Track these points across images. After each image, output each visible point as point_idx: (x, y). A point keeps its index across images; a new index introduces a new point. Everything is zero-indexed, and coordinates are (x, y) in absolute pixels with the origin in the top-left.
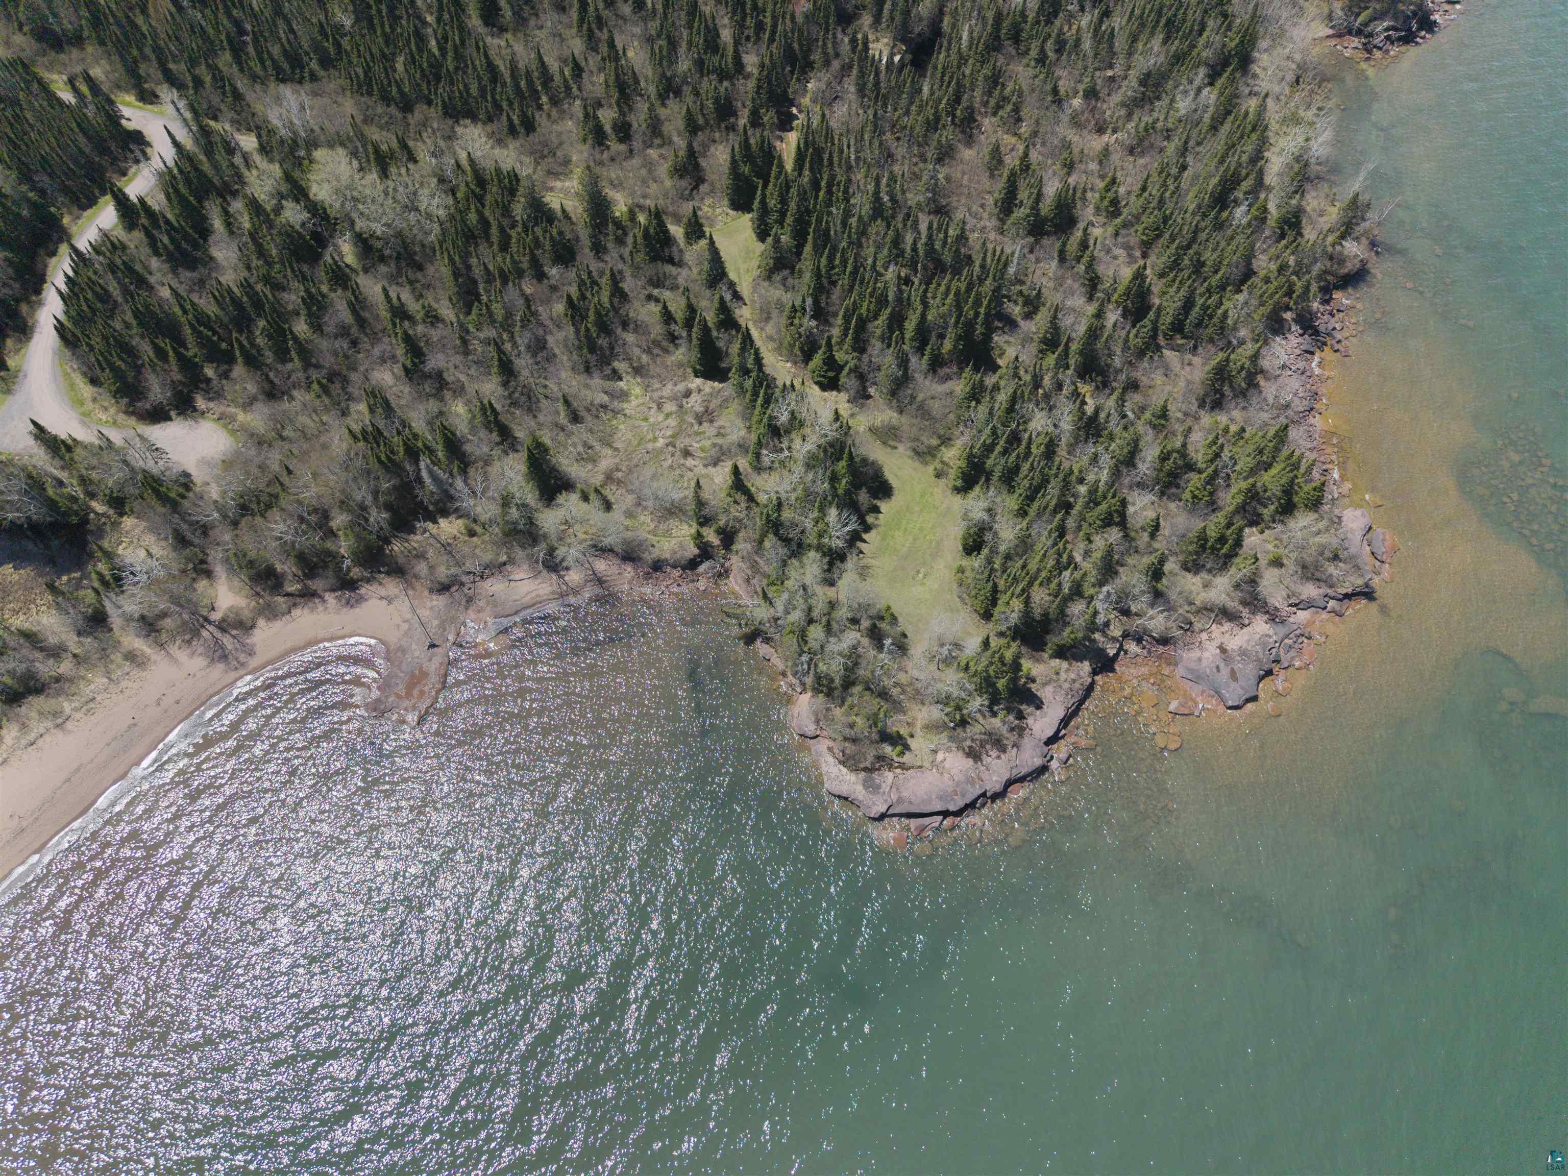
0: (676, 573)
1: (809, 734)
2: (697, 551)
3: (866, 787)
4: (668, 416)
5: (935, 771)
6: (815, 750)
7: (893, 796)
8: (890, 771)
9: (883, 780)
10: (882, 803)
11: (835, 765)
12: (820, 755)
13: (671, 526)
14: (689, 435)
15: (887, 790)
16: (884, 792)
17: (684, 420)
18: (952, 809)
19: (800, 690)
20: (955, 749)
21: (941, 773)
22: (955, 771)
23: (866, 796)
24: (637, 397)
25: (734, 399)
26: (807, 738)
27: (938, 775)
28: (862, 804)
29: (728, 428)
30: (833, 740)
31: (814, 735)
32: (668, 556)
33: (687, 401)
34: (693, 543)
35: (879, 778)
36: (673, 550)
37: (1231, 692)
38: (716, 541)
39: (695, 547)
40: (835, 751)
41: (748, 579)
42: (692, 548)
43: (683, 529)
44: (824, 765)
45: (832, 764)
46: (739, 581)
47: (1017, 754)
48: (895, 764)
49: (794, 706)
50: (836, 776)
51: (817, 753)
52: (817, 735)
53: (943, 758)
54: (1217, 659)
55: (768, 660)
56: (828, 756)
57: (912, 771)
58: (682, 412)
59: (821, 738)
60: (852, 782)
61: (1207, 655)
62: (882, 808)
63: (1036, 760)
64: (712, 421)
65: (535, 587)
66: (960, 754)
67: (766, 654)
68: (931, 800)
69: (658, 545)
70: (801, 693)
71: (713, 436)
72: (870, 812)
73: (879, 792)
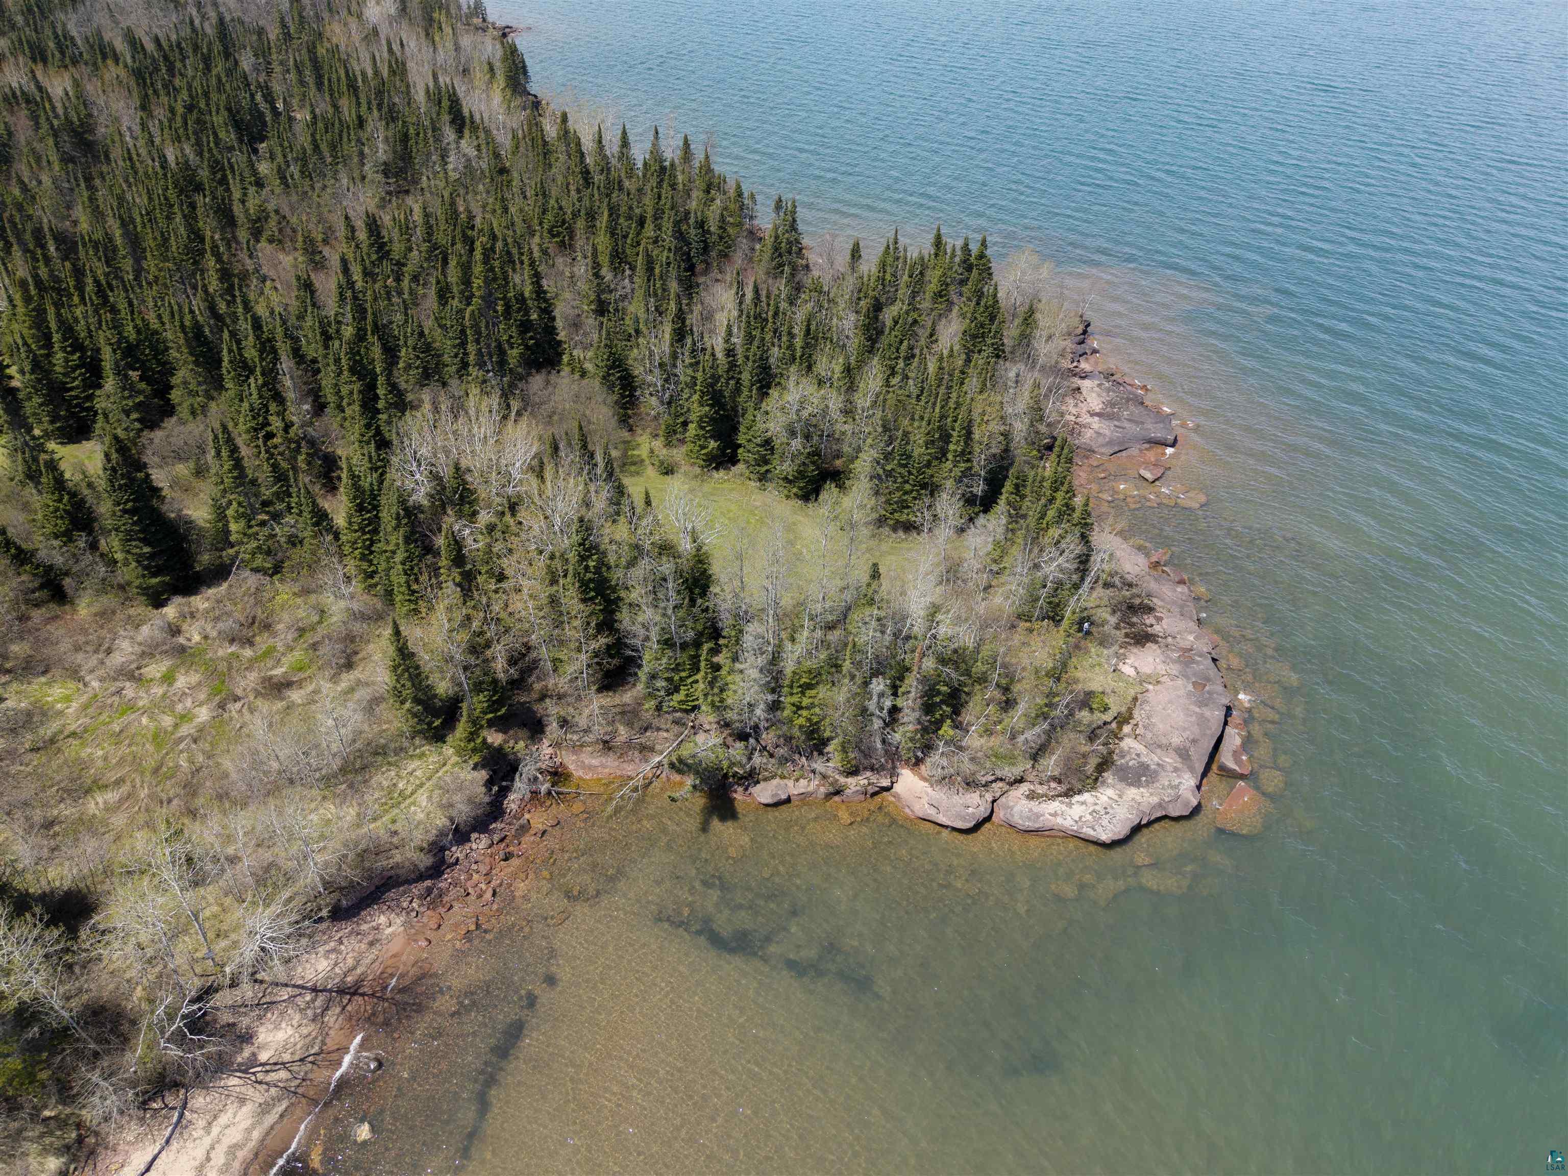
0: (479, 843)
1: (983, 812)
2: (483, 775)
3: (1136, 783)
4: (168, 679)
5: (1151, 687)
6: (1021, 818)
7: (1170, 760)
8: (1121, 739)
9: (1134, 756)
10: (1179, 776)
11: (1070, 805)
12: (1038, 816)
13: (385, 784)
14: (247, 669)
15: (1156, 759)
16: (1158, 765)
17: (211, 659)
18: (1226, 701)
19: (885, 783)
20: (1122, 651)
21: (1158, 682)
22: (1161, 668)
23: (1151, 794)
24: (68, 699)
25: (272, 583)
26: (988, 819)
27: (1158, 687)
28: (1164, 808)
29: (309, 615)
30: (1021, 780)
31: (989, 806)
32: (441, 821)
33: (181, 640)
34: (464, 765)
35: (1128, 758)
36: (442, 806)
37: (1158, 433)
38: (495, 738)
39: (474, 769)
40: (1040, 790)
41: (607, 746)
42: (469, 777)
43: (414, 770)
44: (1059, 820)
45: (1064, 807)
46: (595, 762)
47: (1162, 600)
48: (1114, 725)
49: (907, 810)
50: (1091, 814)
51: (1029, 819)
52: (994, 801)
53: (1133, 669)
54: (1107, 423)
55: (788, 800)
56: (1043, 805)
57: (1136, 713)
58: (193, 655)
59: (1003, 799)
60: (1116, 797)
61: (1096, 426)
62: (1188, 781)
63: (1179, 589)
64: (267, 627)
65: (207, 1141)
66: (1135, 650)
67: (777, 794)
68: (1202, 715)
69: (398, 827)
70: (892, 783)
71: (295, 640)
72: (1187, 803)
73: (1155, 772)
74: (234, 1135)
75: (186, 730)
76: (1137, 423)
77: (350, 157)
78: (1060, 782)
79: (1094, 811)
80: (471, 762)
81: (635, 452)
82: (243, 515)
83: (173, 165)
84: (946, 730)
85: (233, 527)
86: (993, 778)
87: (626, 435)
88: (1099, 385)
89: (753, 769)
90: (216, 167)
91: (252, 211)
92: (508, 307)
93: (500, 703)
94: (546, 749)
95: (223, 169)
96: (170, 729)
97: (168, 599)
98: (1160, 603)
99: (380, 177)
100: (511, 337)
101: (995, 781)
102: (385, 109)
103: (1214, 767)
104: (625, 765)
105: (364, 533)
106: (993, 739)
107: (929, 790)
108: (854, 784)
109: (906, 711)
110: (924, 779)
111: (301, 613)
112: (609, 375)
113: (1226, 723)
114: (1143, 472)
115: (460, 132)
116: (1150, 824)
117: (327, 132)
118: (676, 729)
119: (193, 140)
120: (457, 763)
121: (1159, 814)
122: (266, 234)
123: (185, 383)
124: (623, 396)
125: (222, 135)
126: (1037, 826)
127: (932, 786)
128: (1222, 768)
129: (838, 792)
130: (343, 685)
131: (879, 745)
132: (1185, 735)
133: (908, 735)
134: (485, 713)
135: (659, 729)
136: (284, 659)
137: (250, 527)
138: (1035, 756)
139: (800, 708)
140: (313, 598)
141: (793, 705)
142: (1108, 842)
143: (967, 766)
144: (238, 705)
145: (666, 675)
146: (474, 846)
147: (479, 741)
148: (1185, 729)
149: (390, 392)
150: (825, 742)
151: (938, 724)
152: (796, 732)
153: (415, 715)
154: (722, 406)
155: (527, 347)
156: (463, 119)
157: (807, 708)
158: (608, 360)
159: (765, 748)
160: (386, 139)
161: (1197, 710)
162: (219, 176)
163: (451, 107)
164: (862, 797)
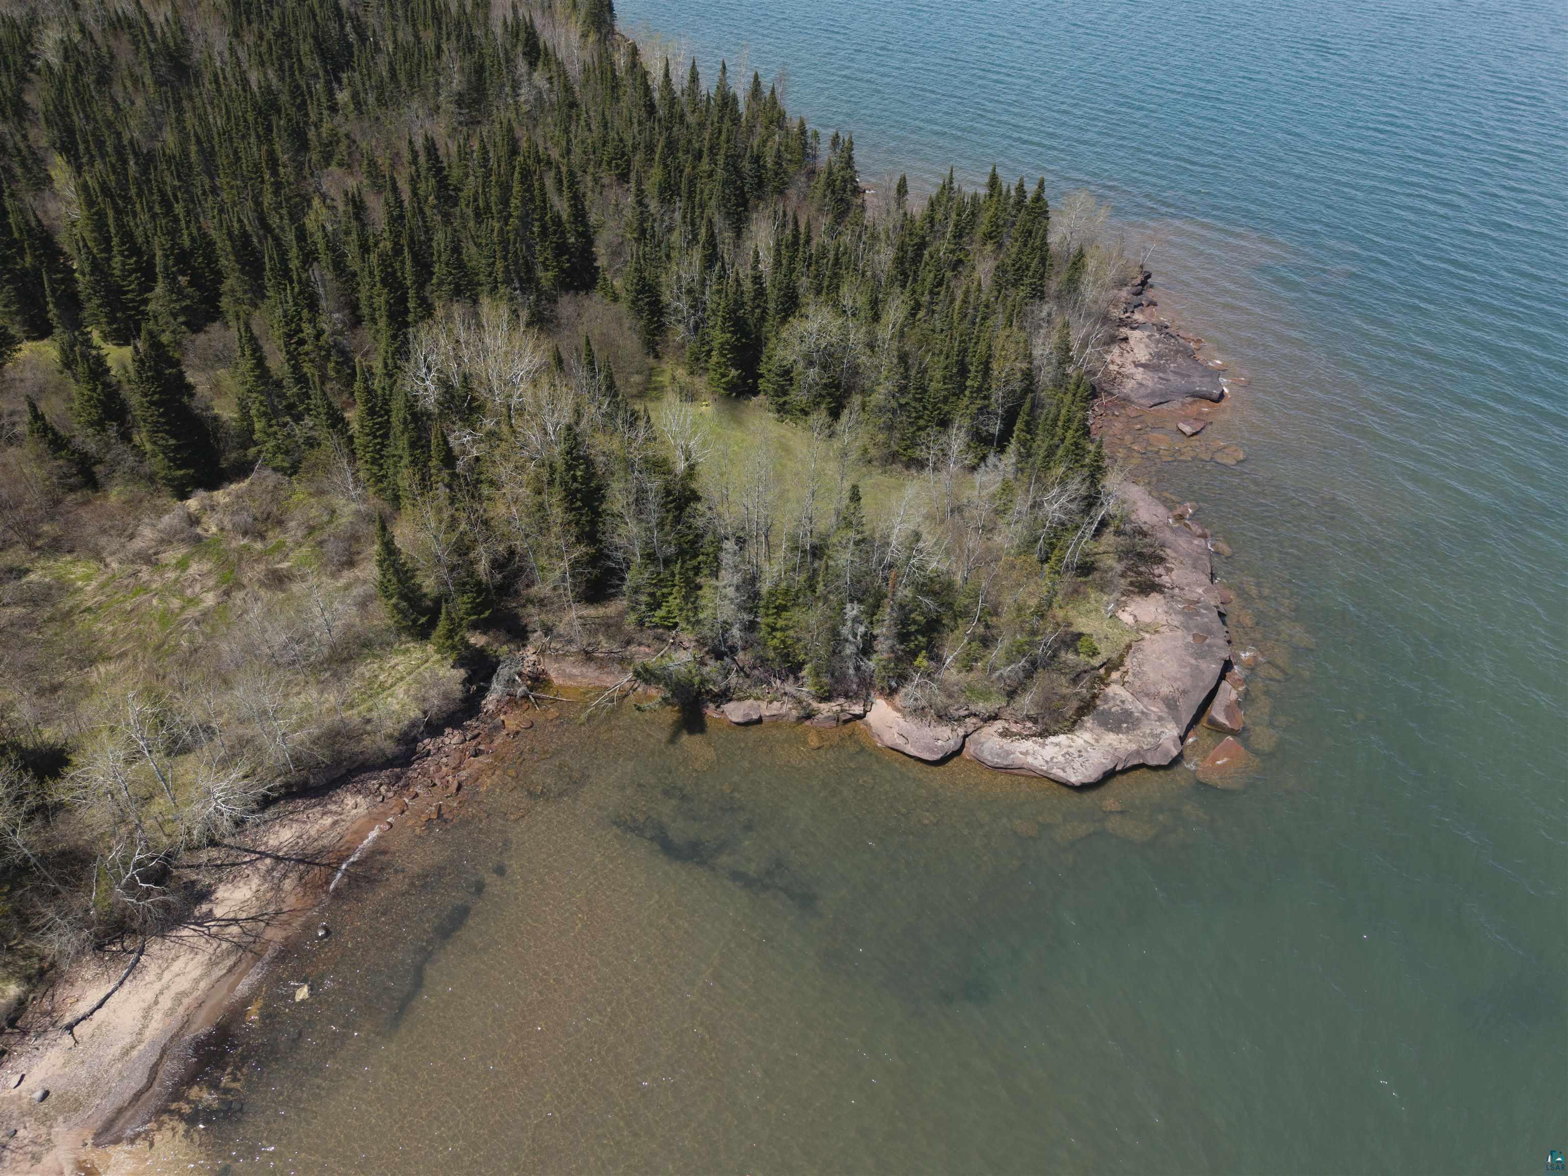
0: (452, 738)
1: (953, 745)
2: (461, 673)
3: (1116, 729)
4: (182, 565)
5: (1147, 636)
6: (991, 754)
7: (1156, 709)
8: (1107, 685)
9: (1118, 702)
10: (1162, 726)
11: (1043, 745)
12: (1008, 753)
13: (367, 675)
14: (255, 561)
15: (1141, 707)
16: (1143, 713)
17: (224, 550)
18: (1225, 655)
19: (857, 709)
20: (1123, 599)
21: (1156, 632)
22: (1162, 618)
23: (1130, 741)
24: (88, 578)
25: (290, 483)
26: (958, 752)
27: (1156, 636)
28: (1143, 757)
29: (321, 515)
30: (995, 717)
31: (960, 741)
32: (414, 713)
33: (199, 530)
34: (444, 662)
35: (1111, 704)
36: (416, 699)
37: (1202, 385)
38: (477, 640)
39: (453, 667)
40: (1015, 728)
41: (588, 656)
42: (448, 674)
43: (397, 665)
44: (1030, 759)
45: (1037, 747)
46: (575, 671)
47: (1176, 552)
48: (1102, 671)
49: (876, 739)
50: (1063, 756)
51: (999, 755)
52: (966, 736)
53: (1131, 618)
54: (1151, 374)
55: (760, 721)
56: (1016, 744)
57: (1128, 661)
58: (208, 546)
59: (975, 735)
60: (1092, 742)
61: (1139, 377)
62: (1171, 731)
63: (1196, 542)
64: (280, 523)
65: (157, 986)
66: (1138, 599)
67: (748, 714)
68: (1197, 667)
69: (375, 714)
70: (865, 712)
71: (304, 537)
72: (1168, 752)
73: (1138, 719)
74: (183, 984)
75: (192, 612)
76: (1183, 376)
77: (427, 87)
78: (1035, 722)
79: (1067, 753)
80: (451, 661)
81: (659, 379)
82: (265, 414)
83: (255, 88)
84: (922, 661)
85: (257, 426)
86: (966, 712)
87: (651, 361)
88: (1149, 337)
89: (728, 689)
90: (296, 92)
91: (324, 135)
92: (544, 228)
93: (484, 606)
94: (529, 654)
95: (302, 94)
96: (177, 611)
97: (191, 492)
98: (1173, 555)
99: (453, 107)
100: (546, 259)
101: (968, 716)
102: (463, 40)
103: (1204, 722)
104: (604, 677)
105: (375, 437)
106: (971, 675)
107: (901, 720)
108: (827, 709)
109: (881, 639)
110: (897, 710)
111: (313, 513)
112: (638, 300)
113: (1222, 677)
114: (1182, 426)
115: (532, 65)
116: (1125, 771)
117: (405, 61)
118: (657, 645)
119: (277, 66)
120: (438, 661)
121: (1136, 762)
122: (337, 157)
123: (233, 291)
124: (650, 321)
125: (307, 62)
126: (1006, 763)
127: (904, 717)
128: (1213, 722)
129: (809, 716)
130: (341, 582)
131: (851, 671)
132: (1176, 686)
133: (883, 663)
134: (469, 614)
135: (640, 644)
136: (291, 555)
137: (271, 426)
138: (1011, 694)
139: (774, 629)
140: (325, 499)
141: (768, 625)
142: (1078, 784)
143: (940, 700)
144: (241, 594)
145: (648, 590)
146: (447, 741)
147: (457, 639)
148: (1176, 679)
149: (420, 305)
150: (800, 666)
151: (915, 654)
152: (771, 654)
153: (400, 611)
154: (746, 335)
155: (562, 270)
156: (538, 52)
157: (782, 629)
158: (637, 284)
159: (742, 669)
160: (462, 69)
161: (1193, 661)
162: (298, 101)
163: (527, 40)
164: (834, 723)
